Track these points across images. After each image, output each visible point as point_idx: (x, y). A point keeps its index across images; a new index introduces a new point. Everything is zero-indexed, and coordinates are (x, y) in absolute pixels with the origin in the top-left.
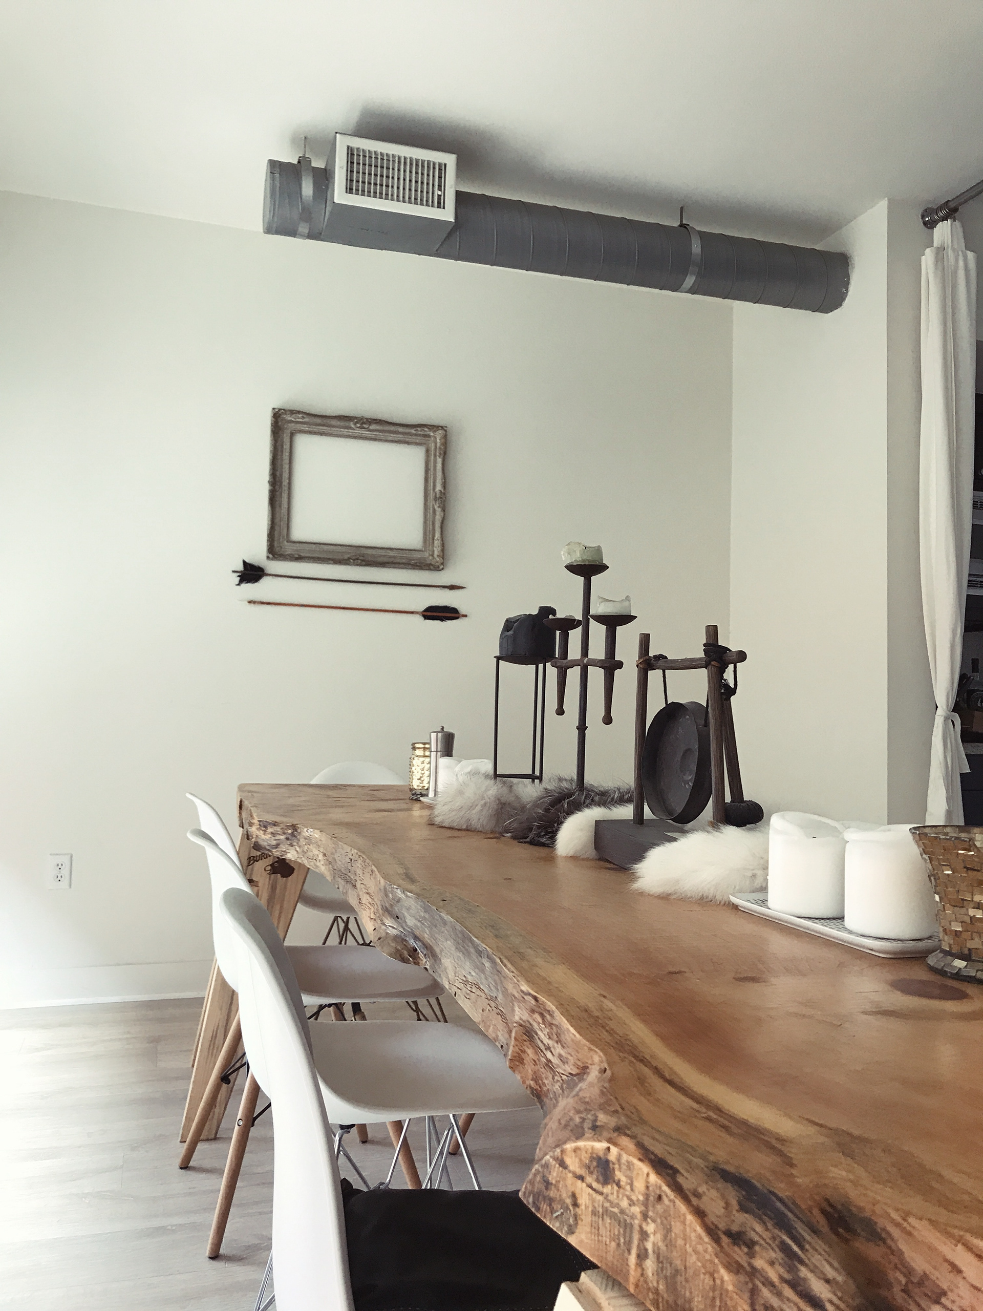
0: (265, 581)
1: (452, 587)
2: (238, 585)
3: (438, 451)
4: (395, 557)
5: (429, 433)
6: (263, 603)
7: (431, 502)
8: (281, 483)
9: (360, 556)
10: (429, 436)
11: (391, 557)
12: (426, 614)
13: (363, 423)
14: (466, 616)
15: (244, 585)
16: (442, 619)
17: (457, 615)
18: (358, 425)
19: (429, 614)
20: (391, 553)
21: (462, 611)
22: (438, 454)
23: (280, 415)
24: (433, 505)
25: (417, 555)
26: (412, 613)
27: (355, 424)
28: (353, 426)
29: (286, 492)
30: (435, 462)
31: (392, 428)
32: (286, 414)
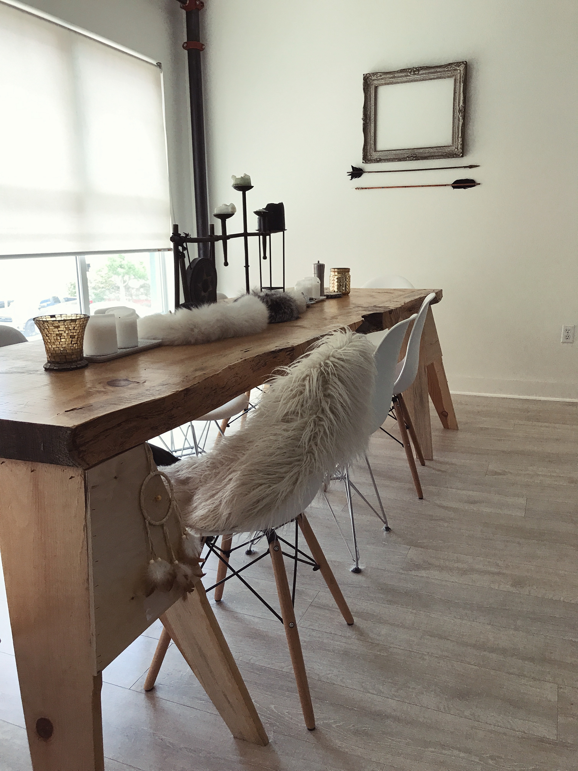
0: (364, 176)
1: (471, 167)
2: (351, 179)
3: (462, 78)
4: (434, 152)
5: (456, 68)
6: (362, 188)
7: (457, 113)
8: (370, 118)
9: (414, 154)
10: (457, 70)
11: (431, 152)
12: (454, 185)
13: (414, 71)
14: (479, 184)
15: (354, 179)
16: (465, 187)
17: (473, 184)
18: (412, 73)
19: (456, 185)
20: (432, 150)
21: (478, 181)
22: (462, 81)
23: (368, 78)
24: (458, 116)
25: (447, 150)
26: (445, 185)
27: (410, 73)
28: (409, 74)
29: (373, 123)
30: (460, 87)
31: (433, 70)
32: (370, 76)
